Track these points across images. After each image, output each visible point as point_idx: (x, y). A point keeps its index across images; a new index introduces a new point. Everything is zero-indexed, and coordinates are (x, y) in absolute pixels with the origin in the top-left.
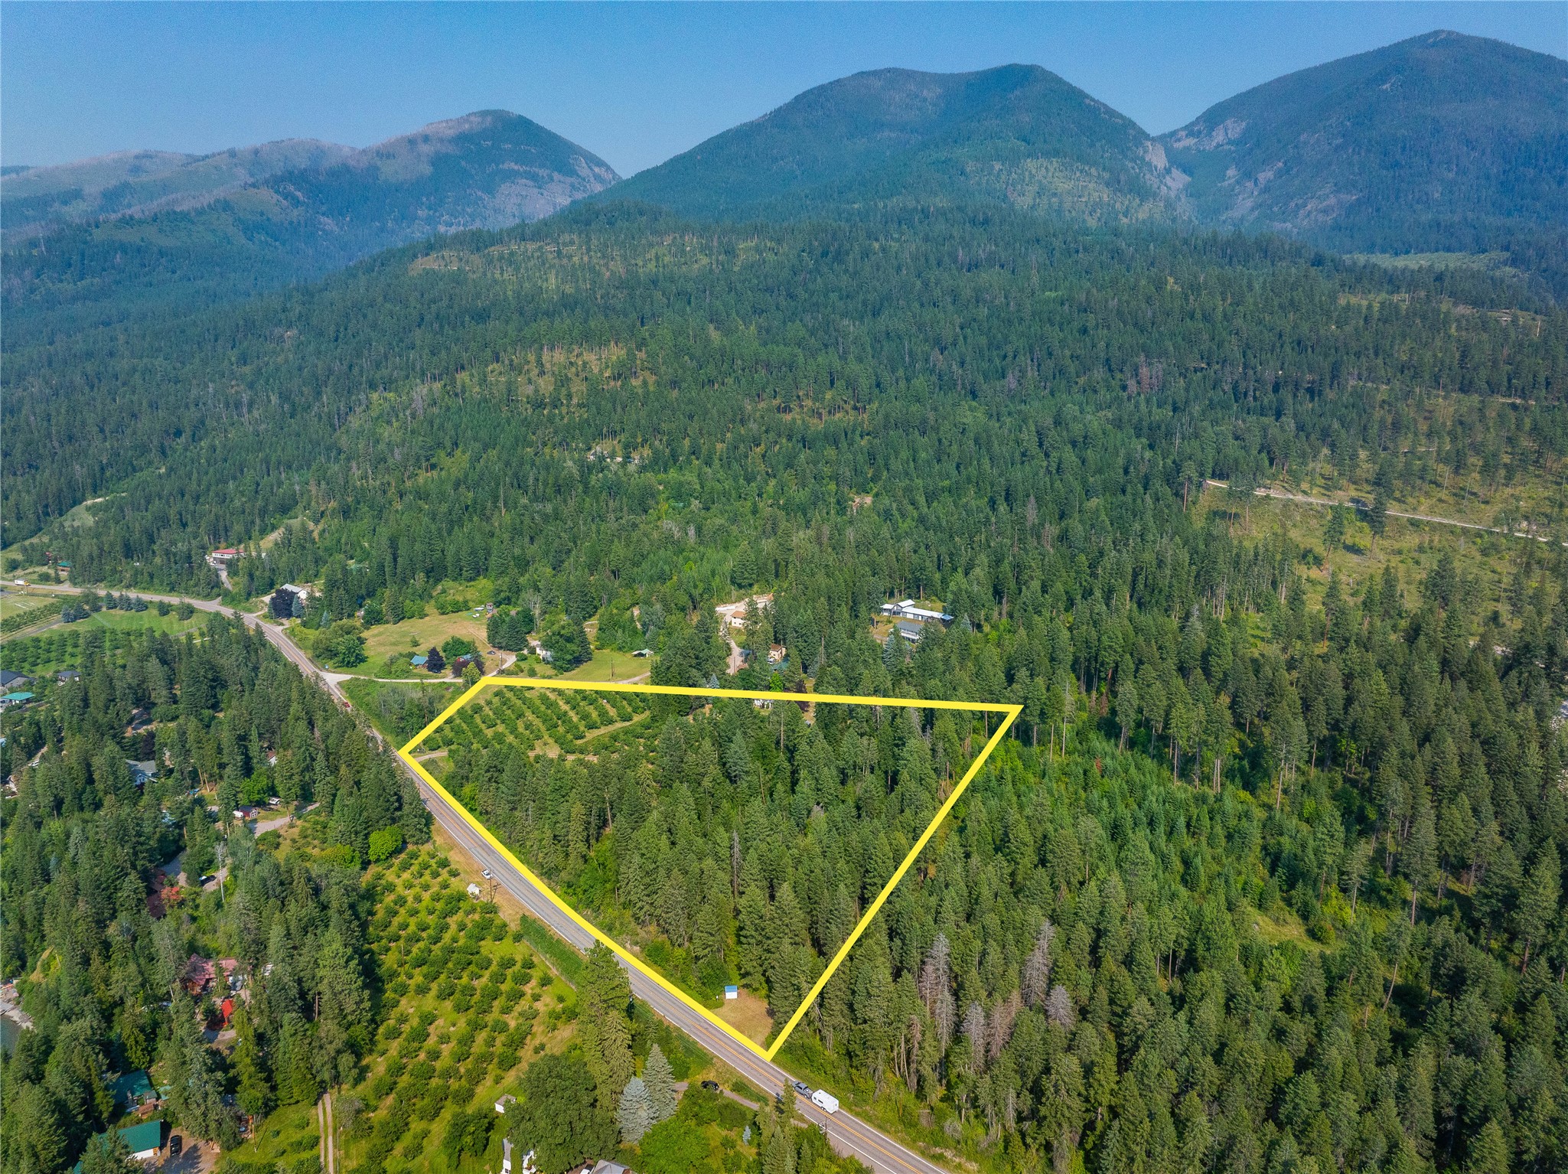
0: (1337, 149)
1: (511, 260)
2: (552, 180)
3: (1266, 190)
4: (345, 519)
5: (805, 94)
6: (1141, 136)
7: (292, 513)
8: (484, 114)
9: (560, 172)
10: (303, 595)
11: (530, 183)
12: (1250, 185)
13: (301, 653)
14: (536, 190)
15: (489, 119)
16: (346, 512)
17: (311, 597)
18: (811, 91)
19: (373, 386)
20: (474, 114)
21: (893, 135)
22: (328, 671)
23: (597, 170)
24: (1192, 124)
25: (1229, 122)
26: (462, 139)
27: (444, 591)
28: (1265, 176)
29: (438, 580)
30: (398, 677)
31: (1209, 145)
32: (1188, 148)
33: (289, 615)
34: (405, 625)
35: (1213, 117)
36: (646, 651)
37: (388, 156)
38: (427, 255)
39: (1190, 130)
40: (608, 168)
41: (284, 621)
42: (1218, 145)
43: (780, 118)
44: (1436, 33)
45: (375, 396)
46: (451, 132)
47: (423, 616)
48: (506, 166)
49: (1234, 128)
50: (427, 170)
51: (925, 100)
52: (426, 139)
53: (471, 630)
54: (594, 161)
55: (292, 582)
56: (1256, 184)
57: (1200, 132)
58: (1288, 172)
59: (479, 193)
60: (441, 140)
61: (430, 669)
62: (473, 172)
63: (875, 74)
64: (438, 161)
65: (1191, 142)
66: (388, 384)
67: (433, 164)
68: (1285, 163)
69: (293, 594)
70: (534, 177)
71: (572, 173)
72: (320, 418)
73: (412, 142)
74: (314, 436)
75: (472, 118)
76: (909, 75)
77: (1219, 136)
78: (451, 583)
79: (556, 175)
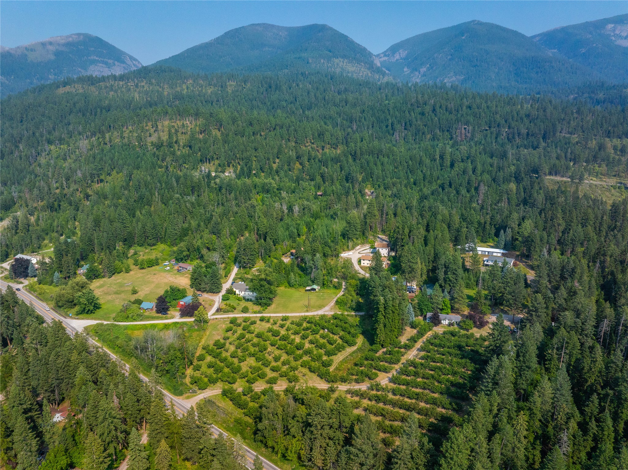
0: (450, 60)
1: (111, 88)
2: (115, 65)
3: (424, 75)
4: (52, 211)
5: (229, 32)
6: (370, 54)
7: (13, 209)
8: (79, 35)
9: (118, 62)
10: (34, 261)
11: (104, 65)
12: (417, 73)
13: (44, 304)
14: (107, 69)
15: (82, 37)
16: (52, 208)
17: (42, 263)
18: (232, 30)
19: (50, 142)
20: (73, 34)
21: (270, 49)
22: (71, 318)
23: (134, 62)
24: (385, 52)
25: (401, 51)
26: (68, 44)
27: (135, 253)
28: (423, 70)
29: (130, 246)
30: (135, 320)
31: (393, 60)
32: (385, 61)
33: (26, 276)
34: (117, 278)
35: (394, 49)
36: (315, 287)
37: (32, 50)
38: (64, 86)
39: (385, 54)
40: (139, 62)
41: (22, 280)
42: (397, 60)
43: (219, 41)
44: (473, 21)
45: (52, 147)
46: (63, 41)
47: (128, 271)
48: (92, 58)
49: (403, 53)
50: (53, 57)
51: (281, 36)
52: (51, 43)
53: (171, 279)
54: (132, 58)
55: (22, 252)
56: (419, 73)
57: (389, 55)
58: (432, 68)
59: (80, 69)
60: (59, 45)
61: (158, 311)
62: (76, 60)
63: (258, 24)
64: (58, 54)
65: (386, 58)
66: (61, 141)
67: (55, 55)
68: (430, 65)
69: (28, 261)
70: (106, 63)
71: (123, 62)
72: (21, 159)
73: (43, 44)
74: (19, 167)
75: (73, 36)
76: (273, 26)
77: (397, 56)
78: (139, 248)
79: (116, 62)
